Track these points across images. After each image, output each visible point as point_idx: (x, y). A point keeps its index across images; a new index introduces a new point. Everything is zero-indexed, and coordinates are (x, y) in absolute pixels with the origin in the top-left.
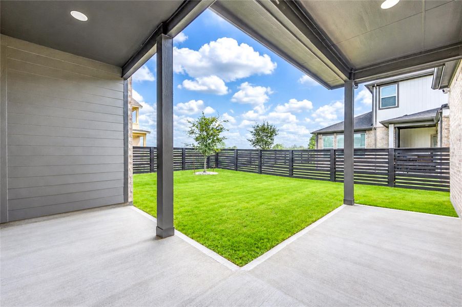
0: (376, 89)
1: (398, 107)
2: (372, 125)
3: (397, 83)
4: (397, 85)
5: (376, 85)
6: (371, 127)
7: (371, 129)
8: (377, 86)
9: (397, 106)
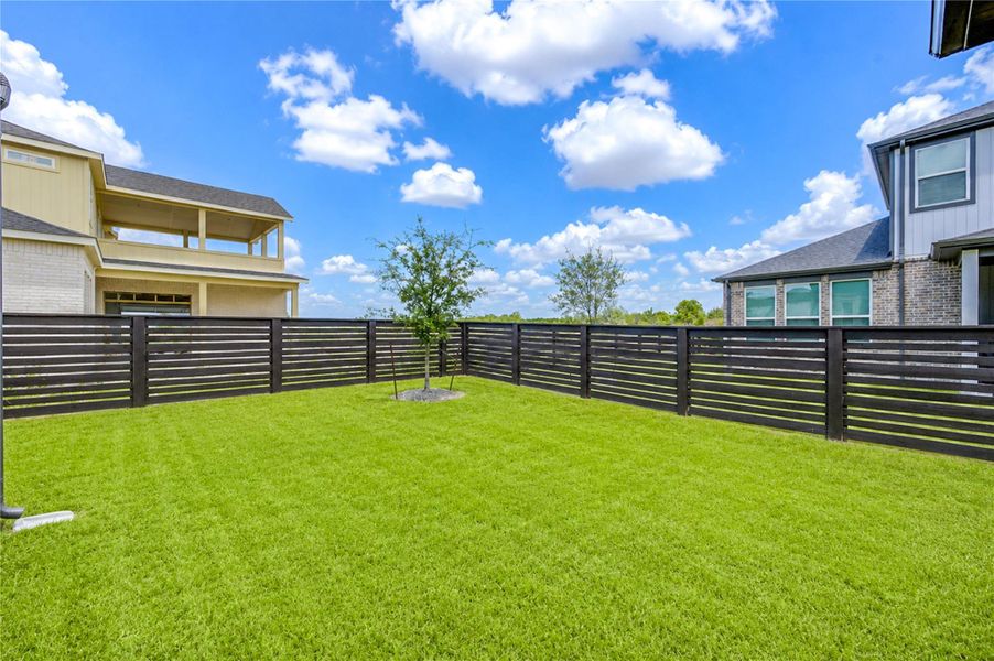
0: (903, 153)
1: (972, 201)
2: (890, 255)
3: (972, 134)
4: (968, 139)
5: (903, 142)
6: (888, 260)
7: (885, 268)
8: (907, 144)
9: (968, 197)
